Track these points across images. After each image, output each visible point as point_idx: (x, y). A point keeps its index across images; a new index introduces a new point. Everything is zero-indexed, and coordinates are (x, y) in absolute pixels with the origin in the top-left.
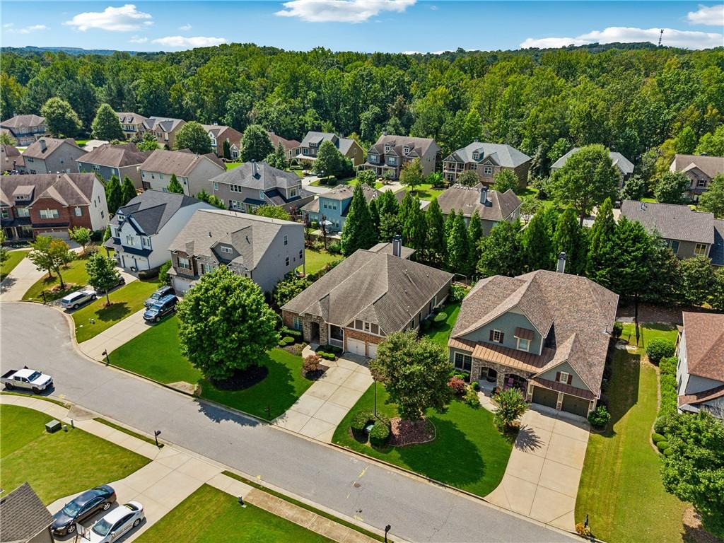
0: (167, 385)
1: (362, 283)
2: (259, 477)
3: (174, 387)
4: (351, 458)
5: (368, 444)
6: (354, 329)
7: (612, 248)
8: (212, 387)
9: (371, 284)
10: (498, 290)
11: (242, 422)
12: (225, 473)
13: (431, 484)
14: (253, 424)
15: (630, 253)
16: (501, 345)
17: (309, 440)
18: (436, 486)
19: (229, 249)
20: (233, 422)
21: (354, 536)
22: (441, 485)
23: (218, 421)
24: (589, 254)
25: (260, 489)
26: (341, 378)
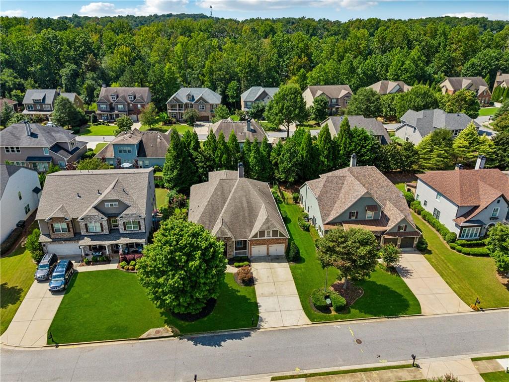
0: (141, 337)
1: (241, 203)
2: (298, 369)
3: (150, 337)
4: (335, 326)
5: (333, 313)
6: (258, 238)
7: (355, 146)
8: (183, 322)
9: (248, 202)
10: (333, 186)
11: (239, 337)
12: (273, 379)
13: (390, 319)
14: (248, 335)
15: (365, 147)
16: (357, 219)
17: (296, 327)
18: (394, 319)
19: (114, 203)
20: (231, 340)
21: (395, 373)
22: (395, 318)
23: (220, 345)
24: (341, 152)
25: (309, 376)
26: (268, 277)
